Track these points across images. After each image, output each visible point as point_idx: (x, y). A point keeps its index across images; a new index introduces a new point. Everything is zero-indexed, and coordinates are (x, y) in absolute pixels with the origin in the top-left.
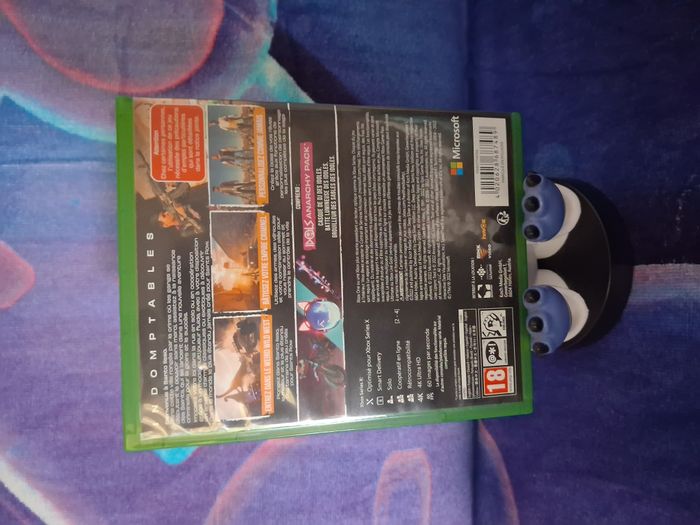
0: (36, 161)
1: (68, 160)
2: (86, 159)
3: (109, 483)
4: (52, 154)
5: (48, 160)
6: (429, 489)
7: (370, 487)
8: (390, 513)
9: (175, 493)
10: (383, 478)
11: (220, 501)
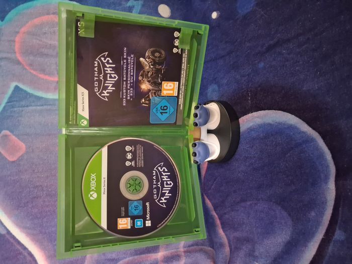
2: (45, 105)
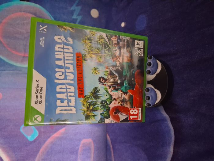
0: (4, 70)
1: (11, 70)
3: (16, 145)
4: (8, 69)
5: (7, 70)
6: (93, 149)
7: (78, 147)
8: (83, 154)
9: (31, 148)
10: (81, 146)
11: (41, 150)
